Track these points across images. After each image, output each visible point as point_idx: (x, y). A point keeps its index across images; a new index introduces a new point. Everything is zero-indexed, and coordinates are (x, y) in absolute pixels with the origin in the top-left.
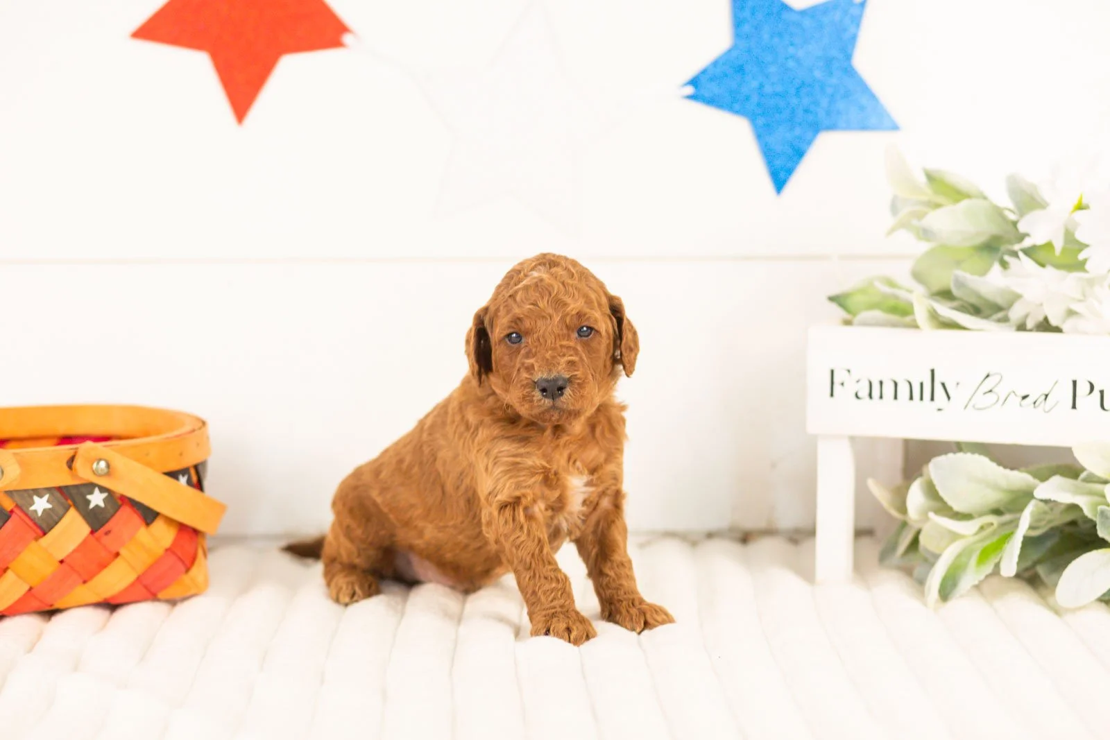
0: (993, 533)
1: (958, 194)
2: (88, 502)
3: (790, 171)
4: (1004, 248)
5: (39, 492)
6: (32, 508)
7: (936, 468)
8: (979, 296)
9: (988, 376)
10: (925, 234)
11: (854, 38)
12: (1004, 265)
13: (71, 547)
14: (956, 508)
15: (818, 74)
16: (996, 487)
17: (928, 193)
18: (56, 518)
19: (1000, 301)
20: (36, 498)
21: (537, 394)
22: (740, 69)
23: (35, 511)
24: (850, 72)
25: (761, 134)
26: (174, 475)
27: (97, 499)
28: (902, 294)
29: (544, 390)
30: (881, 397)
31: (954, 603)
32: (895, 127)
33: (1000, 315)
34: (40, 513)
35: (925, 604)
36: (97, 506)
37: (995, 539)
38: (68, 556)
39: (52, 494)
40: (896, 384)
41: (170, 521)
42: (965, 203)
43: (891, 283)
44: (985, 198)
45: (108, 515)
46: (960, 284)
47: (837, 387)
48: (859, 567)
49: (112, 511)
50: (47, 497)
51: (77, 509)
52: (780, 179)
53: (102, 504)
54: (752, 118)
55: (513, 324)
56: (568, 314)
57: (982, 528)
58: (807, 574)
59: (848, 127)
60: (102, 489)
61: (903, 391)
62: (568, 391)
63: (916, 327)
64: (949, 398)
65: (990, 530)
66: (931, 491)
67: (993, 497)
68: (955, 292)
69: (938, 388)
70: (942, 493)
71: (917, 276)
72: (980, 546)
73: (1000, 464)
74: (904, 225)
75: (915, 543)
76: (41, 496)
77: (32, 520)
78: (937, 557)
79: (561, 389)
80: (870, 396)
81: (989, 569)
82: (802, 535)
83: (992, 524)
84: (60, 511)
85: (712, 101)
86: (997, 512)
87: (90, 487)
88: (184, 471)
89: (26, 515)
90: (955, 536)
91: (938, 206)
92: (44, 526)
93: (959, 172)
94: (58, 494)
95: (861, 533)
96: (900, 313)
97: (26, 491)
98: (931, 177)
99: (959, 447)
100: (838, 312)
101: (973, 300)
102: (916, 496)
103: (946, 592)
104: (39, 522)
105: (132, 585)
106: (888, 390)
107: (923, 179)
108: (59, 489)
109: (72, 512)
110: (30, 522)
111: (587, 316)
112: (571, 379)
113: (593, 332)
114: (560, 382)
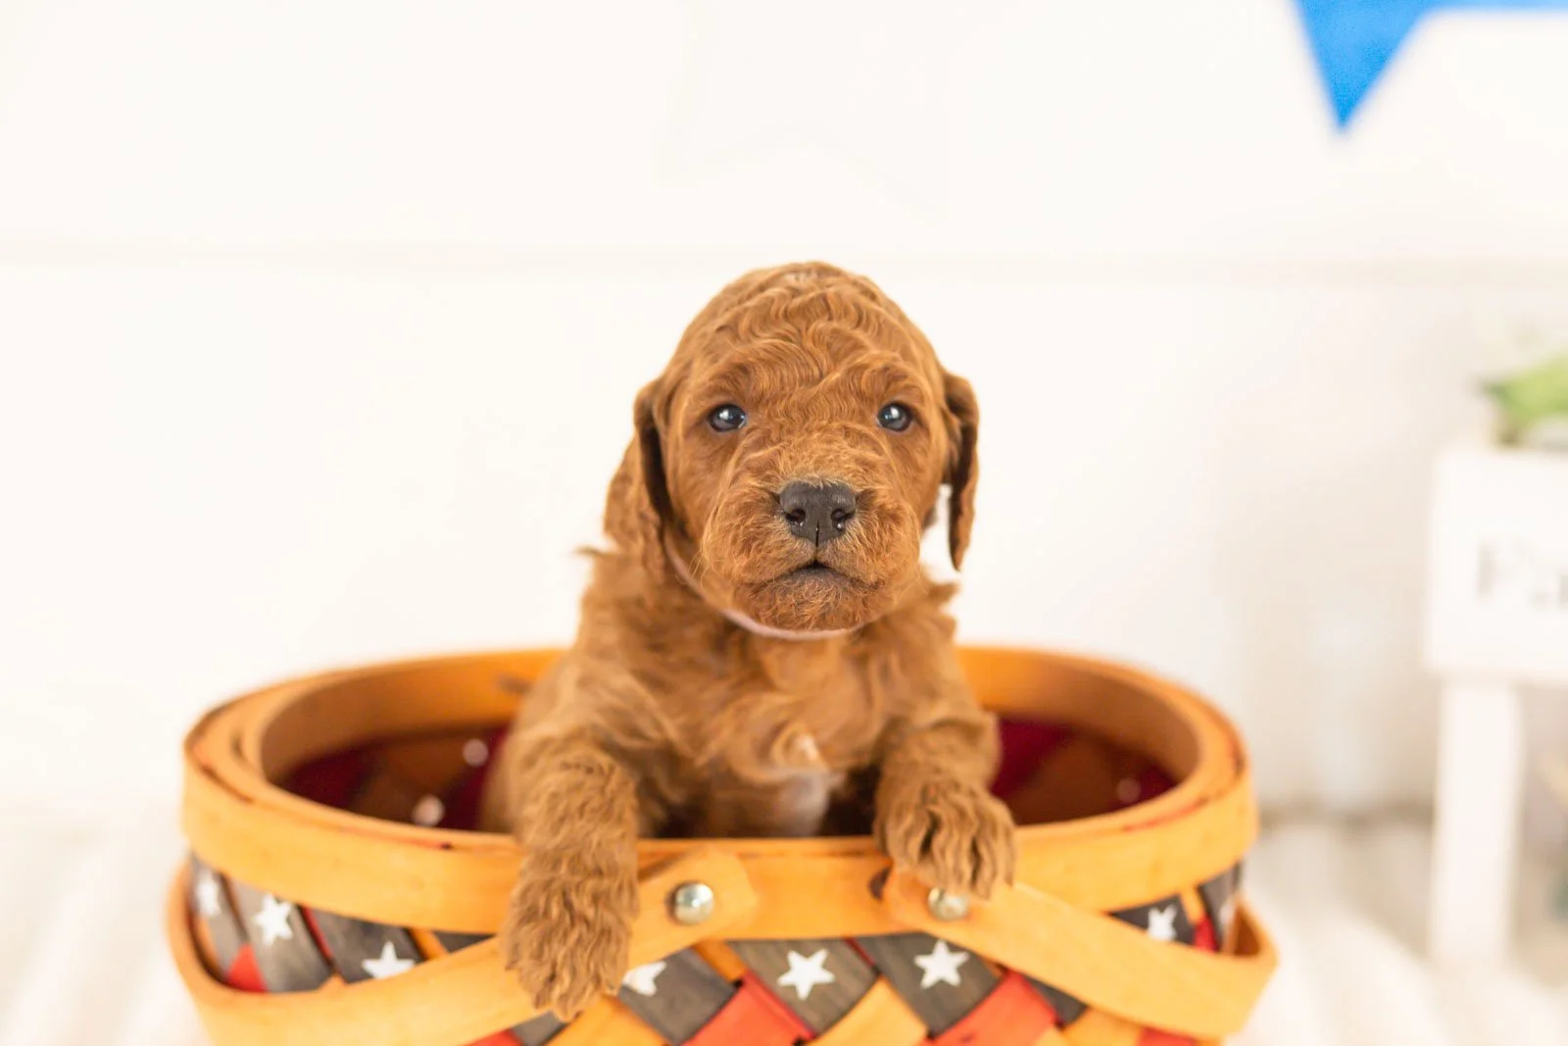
2: (920, 973)
5: (805, 948)
6: (785, 980)
18: (843, 1004)
20: (794, 958)
21: (780, 525)
23: (793, 988)
26: (1135, 917)
27: (940, 967)
29: (795, 516)
34: (805, 993)
36: (941, 982)
39: (833, 952)
41: (1121, 1022)
45: (970, 1002)
49: (978, 994)
50: (821, 956)
51: (894, 985)
53: (953, 978)
55: (725, 384)
56: (863, 367)
60: (954, 948)
62: (855, 527)
76: (807, 955)
77: (786, 1007)
79: (843, 515)
84: (853, 987)
87: (925, 943)
89: (771, 992)
92: (813, 1018)
94: (848, 953)
97: (773, 943)
104: (802, 1012)
108: (851, 942)
109: (881, 993)
110: (779, 1010)
111: (907, 382)
112: (865, 499)
113: (913, 424)
114: (841, 500)
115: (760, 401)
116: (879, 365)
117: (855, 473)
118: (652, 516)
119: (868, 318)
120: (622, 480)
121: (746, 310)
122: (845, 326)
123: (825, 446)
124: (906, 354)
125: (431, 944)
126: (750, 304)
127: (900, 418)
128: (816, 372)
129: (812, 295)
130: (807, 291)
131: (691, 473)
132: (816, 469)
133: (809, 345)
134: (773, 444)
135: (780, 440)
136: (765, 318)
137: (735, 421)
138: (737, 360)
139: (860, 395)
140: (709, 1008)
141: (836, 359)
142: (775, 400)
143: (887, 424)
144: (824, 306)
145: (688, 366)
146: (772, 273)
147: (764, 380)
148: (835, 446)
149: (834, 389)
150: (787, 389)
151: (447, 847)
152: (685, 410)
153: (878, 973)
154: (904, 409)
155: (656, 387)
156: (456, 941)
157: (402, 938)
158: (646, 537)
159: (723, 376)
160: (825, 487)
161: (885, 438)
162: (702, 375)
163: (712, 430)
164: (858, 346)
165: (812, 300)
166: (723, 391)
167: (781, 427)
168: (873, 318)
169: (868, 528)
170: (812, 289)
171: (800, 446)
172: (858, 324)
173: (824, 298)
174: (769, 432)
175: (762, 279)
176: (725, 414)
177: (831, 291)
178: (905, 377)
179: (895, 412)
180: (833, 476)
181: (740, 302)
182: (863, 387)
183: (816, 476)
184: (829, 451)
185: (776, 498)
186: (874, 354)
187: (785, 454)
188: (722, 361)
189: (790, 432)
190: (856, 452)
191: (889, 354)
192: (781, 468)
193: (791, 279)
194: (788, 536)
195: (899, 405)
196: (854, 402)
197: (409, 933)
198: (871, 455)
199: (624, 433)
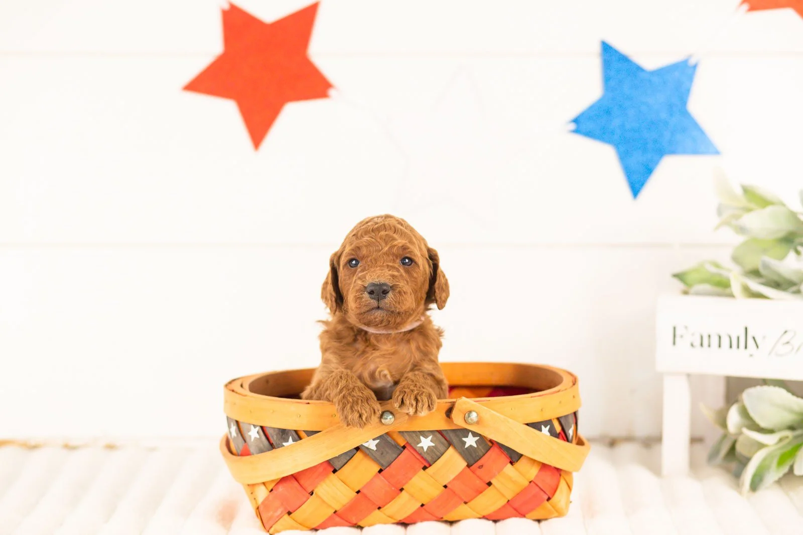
0: (789, 444)
1: (764, 202)
2: (464, 443)
3: (642, 184)
4: (798, 240)
5: (424, 434)
6: (419, 445)
7: (749, 397)
8: (779, 275)
9: (786, 332)
10: (741, 230)
11: (688, 91)
12: (798, 253)
13: (452, 477)
14: (763, 424)
15: (664, 115)
16: (791, 411)
17: (744, 202)
18: (438, 454)
19: (794, 278)
20: (422, 438)
21: (366, 295)
22: (608, 112)
23: (422, 448)
24: (685, 114)
25: (623, 157)
26: (536, 426)
27: (471, 441)
28: (724, 273)
29: (371, 293)
30: (709, 346)
31: (761, 493)
32: (717, 153)
33: (794, 288)
34: (425, 449)
35: (740, 493)
36: (471, 446)
37: (790, 447)
38: (450, 483)
39: (434, 436)
40: (720, 337)
41: (534, 461)
42: (769, 209)
43: (717, 265)
44: (784, 205)
45: (481, 454)
46: (766, 266)
47: (677, 339)
48: (693, 465)
49: (483, 451)
50: (430, 438)
51: (455, 448)
52: (636, 189)
53: (475, 445)
54: (616, 145)
55: (354, 252)
56: (395, 246)
57: (781, 440)
58: (656, 469)
59: (685, 152)
60: (475, 434)
61: (725, 342)
62: (390, 295)
63: (731, 296)
64: (758, 347)
65: (787, 441)
66: (744, 413)
67: (788, 418)
68: (762, 271)
69: (750, 341)
70: (752, 414)
71: (736, 259)
72: (779, 453)
73: (793, 394)
74: (727, 223)
75: (733, 449)
76: (426, 437)
77: (420, 454)
78: (748, 460)
79: (385, 292)
80: (702, 345)
81: (785, 469)
82: (652, 441)
83: (787, 437)
84: (442, 448)
85: (589, 134)
86: (792, 428)
87: (465, 432)
88: (548, 423)
89: (415, 450)
90: (761, 446)
91: (749, 210)
92: (429, 459)
93: (766, 187)
94: (439, 436)
95: (695, 440)
96: (722, 287)
97: (414, 432)
98: (746, 190)
99: (765, 382)
100: (679, 285)
101: (776, 278)
102: (734, 417)
103: (755, 486)
104: (426, 456)
105: (504, 507)
106: (715, 341)
107: (739, 191)
108: (440, 432)
109: (451, 450)
110: (418, 457)
111: (409, 250)
112: (393, 288)
113: (413, 263)
114: (385, 288)
115: (363, 258)
116: (400, 245)
117: (390, 279)
118: (334, 294)
119: (398, 231)
120: (326, 283)
121: (361, 229)
122: (391, 233)
123: (381, 271)
124: (411, 242)
125: (303, 434)
126: (362, 228)
127: (409, 262)
128: (381, 248)
129: (381, 224)
130: (380, 223)
131: (344, 280)
132: (377, 278)
133: (379, 240)
134: (366, 271)
135: (368, 270)
136: (366, 232)
137: (356, 265)
138: (357, 245)
139: (393, 254)
140: (395, 456)
141: (386, 244)
142: (368, 257)
143: (404, 264)
144: (384, 227)
145: (345, 247)
146: (370, 219)
147: (364, 251)
148: (383, 272)
149: (386, 254)
150: (371, 253)
151: (308, 403)
152: (343, 260)
153: (450, 444)
154: (410, 259)
155: (335, 254)
156: (310, 433)
157: (294, 433)
158: (331, 301)
159: (353, 250)
160: (380, 284)
161: (402, 268)
162: (348, 249)
163: (350, 267)
164: (394, 239)
165: (381, 225)
166: (353, 255)
167: (369, 266)
168: (399, 230)
169: (395, 295)
170: (381, 222)
171: (373, 271)
172: (395, 233)
173: (384, 225)
174: (365, 267)
175: (367, 220)
176: (354, 262)
177: (386, 223)
178: (408, 248)
179: (407, 261)
180: (383, 280)
181: (360, 227)
182: (395, 252)
183: (377, 280)
184: (382, 273)
185: (365, 288)
186: (400, 241)
187: (369, 274)
188: (353, 246)
189: (371, 267)
190: (390, 272)
191: (404, 242)
192: (367, 278)
193: (376, 219)
194: (369, 299)
195: (407, 258)
196: (391, 257)
197: (296, 432)
198: (396, 273)
199: (327, 269)
